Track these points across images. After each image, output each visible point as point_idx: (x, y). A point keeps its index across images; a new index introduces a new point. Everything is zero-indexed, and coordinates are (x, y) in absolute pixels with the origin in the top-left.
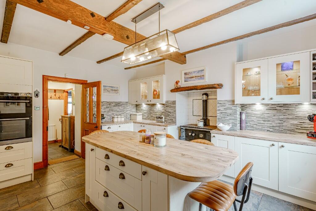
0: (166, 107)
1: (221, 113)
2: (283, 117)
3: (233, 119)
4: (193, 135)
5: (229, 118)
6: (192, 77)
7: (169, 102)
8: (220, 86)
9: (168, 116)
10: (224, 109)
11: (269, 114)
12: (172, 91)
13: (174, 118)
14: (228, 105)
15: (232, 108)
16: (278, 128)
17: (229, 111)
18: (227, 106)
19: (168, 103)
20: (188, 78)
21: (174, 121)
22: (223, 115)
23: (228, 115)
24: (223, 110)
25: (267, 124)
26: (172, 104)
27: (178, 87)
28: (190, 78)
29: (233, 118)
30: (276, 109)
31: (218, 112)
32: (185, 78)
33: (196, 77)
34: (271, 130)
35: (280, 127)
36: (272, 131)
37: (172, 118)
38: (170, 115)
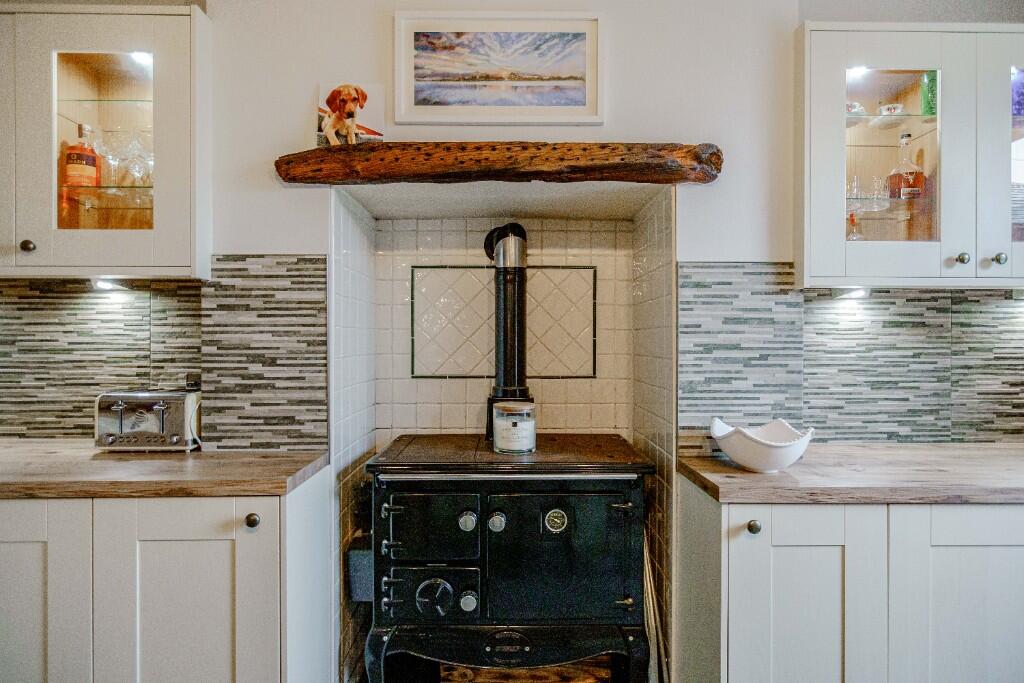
0: (221, 307)
1: (708, 349)
2: (947, 362)
3: (779, 388)
4: (498, 522)
5: (755, 376)
6: (487, 78)
7: (253, 267)
8: (707, 162)
9: (247, 389)
10: (727, 321)
11: (894, 347)
12: (291, 169)
13: (301, 402)
14: (750, 296)
15: (776, 317)
16: (931, 418)
17: (754, 337)
18: (746, 300)
19: (242, 274)
20: (445, 77)
21: (307, 428)
22: (716, 360)
23: (747, 363)
24: (718, 325)
25: (886, 402)
26: (287, 283)
27: (353, 141)
28: (464, 78)
29: (781, 376)
30: (923, 325)
31: (686, 342)
32: (418, 77)
33: (514, 77)
34: (904, 430)
35: (937, 411)
36: (907, 439)
37: (291, 402)
38: (260, 377)
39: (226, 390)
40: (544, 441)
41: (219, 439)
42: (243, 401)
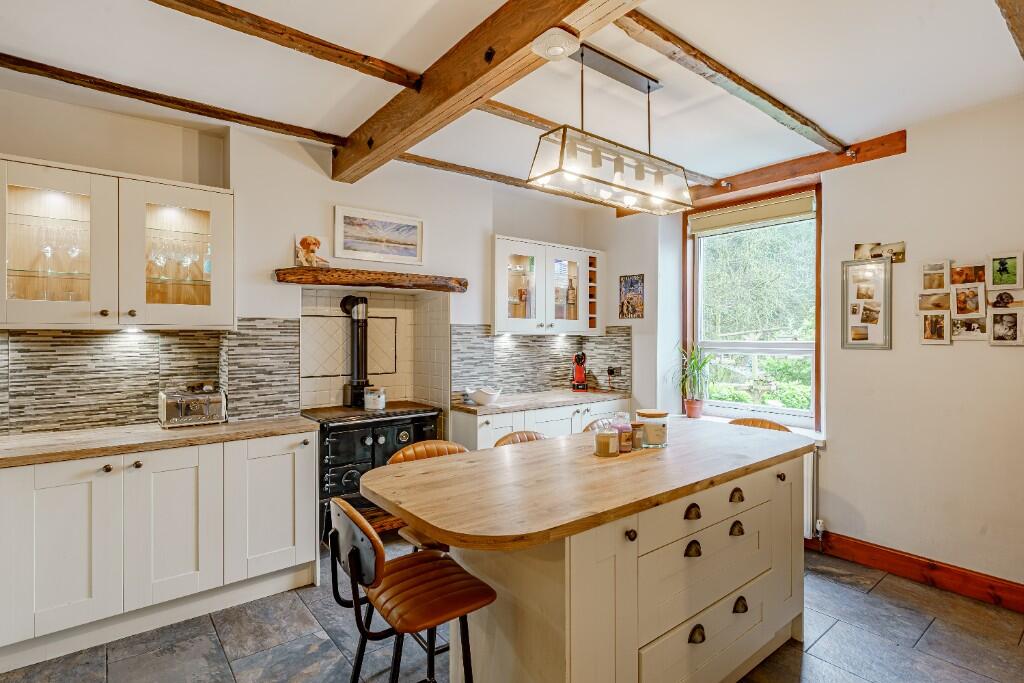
0: (240, 345)
1: (462, 360)
2: (535, 361)
3: (486, 374)
4: (382, 440)
5: (478, 370)
6: (376, 240)
7: (260, 324)
8: (463, 285)
9: (257, 388)
10: (468, 348)
11: (519, 356)
12: (281, 276)
13: (285, 392)
14: (476, 338)
15: (485, 346)
16: (531, 383)
17: (478, 354)
18: (475, 340)
19: (254, 328)
20: (358, 238)
21: (290, 405)
22: (465, 364)
23: (475, 364)
24: (466, 350)
25: (518, 377)
26: (278, 333)
27: (315, 265)
28: (365, 239)
29: (486, 369)
31: (454, 357)
32: (346, 237)
33: (387, 241)
34: (522, 388)
35: (533, 380)
36: (524, 391)
37: (280, 393)
38: (263, 381)
39: (243, 389)
40: (389, 405)
41: (239, 415)
42: (253, 394)
